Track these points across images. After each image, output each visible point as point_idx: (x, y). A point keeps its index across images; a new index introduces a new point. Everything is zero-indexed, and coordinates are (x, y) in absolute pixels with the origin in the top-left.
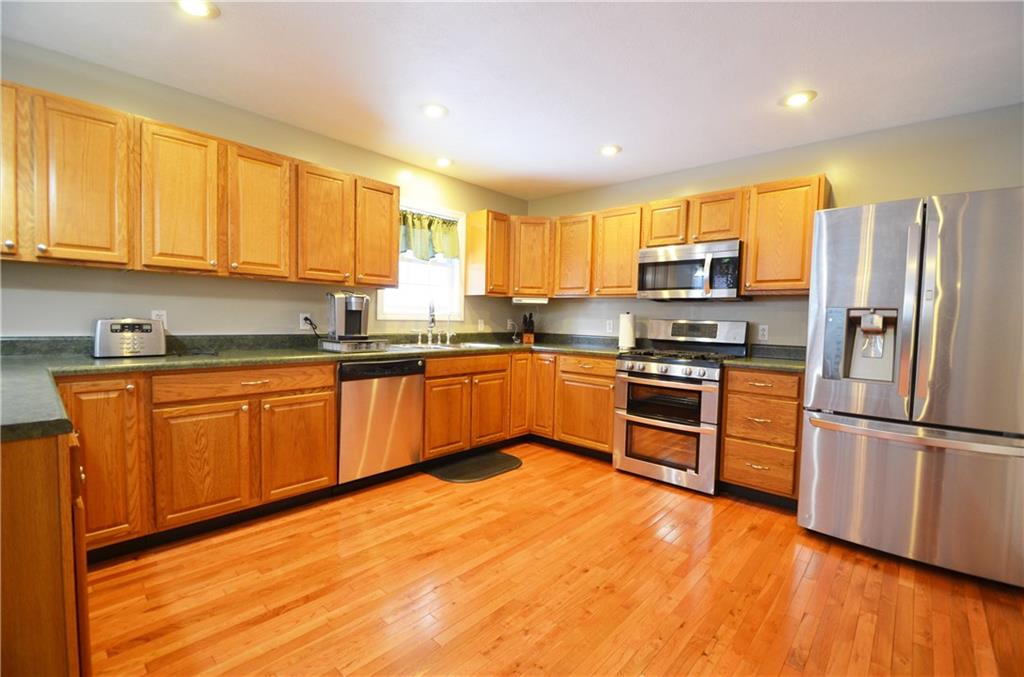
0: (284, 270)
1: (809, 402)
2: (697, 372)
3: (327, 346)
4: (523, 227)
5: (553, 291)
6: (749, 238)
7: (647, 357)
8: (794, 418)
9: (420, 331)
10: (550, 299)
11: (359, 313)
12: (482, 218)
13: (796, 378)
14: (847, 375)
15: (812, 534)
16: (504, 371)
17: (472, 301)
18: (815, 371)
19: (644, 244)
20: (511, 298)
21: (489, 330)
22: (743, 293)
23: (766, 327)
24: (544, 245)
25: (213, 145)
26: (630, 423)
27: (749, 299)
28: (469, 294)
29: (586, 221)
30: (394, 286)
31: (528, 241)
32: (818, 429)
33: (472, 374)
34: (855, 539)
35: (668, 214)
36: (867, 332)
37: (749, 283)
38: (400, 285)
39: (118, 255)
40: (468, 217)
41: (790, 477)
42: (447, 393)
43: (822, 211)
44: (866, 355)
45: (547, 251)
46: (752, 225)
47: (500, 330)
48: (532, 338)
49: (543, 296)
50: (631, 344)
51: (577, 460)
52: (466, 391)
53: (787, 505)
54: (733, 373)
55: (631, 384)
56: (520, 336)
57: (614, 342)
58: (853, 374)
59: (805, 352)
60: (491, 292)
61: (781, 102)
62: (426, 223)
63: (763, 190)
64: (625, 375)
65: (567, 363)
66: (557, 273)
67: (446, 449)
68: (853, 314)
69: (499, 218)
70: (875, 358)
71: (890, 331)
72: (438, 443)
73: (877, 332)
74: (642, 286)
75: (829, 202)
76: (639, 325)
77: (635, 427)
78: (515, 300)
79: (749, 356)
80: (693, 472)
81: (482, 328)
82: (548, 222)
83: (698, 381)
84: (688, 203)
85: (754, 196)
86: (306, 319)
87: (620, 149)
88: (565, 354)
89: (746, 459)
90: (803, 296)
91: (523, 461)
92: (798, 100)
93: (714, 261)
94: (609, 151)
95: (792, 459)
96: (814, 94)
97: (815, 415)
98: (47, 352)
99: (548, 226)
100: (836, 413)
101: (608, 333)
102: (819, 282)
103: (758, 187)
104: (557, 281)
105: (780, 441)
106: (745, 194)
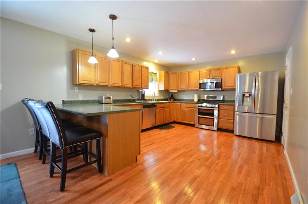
0: (131, 86)
1: (236, 110)
2: (213, 106)
3: (137, 101)
4: (172, 74)
5: (179, 89)
6: (223, 78)
7: (202, 103)
8: (233, 114)
9: (151, 98)
10: (178, 91)
11: (144, 94)
12: (163, 72)
13: (233, 106)
14: (243, 105)
15: (237, 135)
16: (169, 107)
17: (160, 91)
18: (237, 105)
19: (200, 78)
20: (169, 91)
21: (163, 98)
22: (222, 89)
23: (227, 96)
24: (176, 78)
25: (121, 62)
26: (199, 117)
27: (223, 90)
28: (160, 90)
29: (187, 73)
30: (148, 88)
31: (173, 77)
32: (238, 115)
33: (164, 108)
34: (246, 136)
35: (206, 72)
36: (246, 97)
37: (223, 87)
38: (149, 88)
39: (107, 84)
40: (159, 72)
41: (232, 126)
42: (160, 111)
43: (238, 74)
44: (246, 101)
45: (177, 80)
46: (224, 75)
47: (165, 98)
48: (173, 100)
49: (177, 90)
50: (197, 101)
51: (186, 126)
52: (163, 111)
53: (232, 131)
54: (220, 106)
55: (199, 109)
56: (170, 99)
57: (193, 100)
58: (244, 105)
59: (235, 101)
60: (165, 89)
61: (230, 52)
62: (151, 74)
63: (226, 68)
64: (198, 107)
65: (183, 105)
66: (180, 85)
67: (160, 124)
68: (244, 93)
69: (167, 72)
70: (248, 101)
71: (250, 96)
72: (158, 122)
73: (248, 97)
74: (200, 88)
75: (239, 72)
76: (199, 96)
77: (200, 118)
78: (170, 91)
79: (223, 102)
80: (213, 126)
81: (162, 98)
82: (177, 73)
83: (214, 107)
84: (210, 70)
85: (224, 69)
86: (131, 96)
87: (196, 59)
88: (183, 103)
89: (224, 123)
90: (234, 90)
91: (175, 126)
92: (233, 52)
93: (216, 82)
94: (194, 59)
95: (233, 122)
96: (236, 51)
97: (237, 113)
98: (92, 103)
99: (177, 74)
100: (241, 112)
101: (191, 98)
102: (237, 87)
103: (225, 67)
104: (180, 86)
105: (230, 119)
106: (222, 68)
